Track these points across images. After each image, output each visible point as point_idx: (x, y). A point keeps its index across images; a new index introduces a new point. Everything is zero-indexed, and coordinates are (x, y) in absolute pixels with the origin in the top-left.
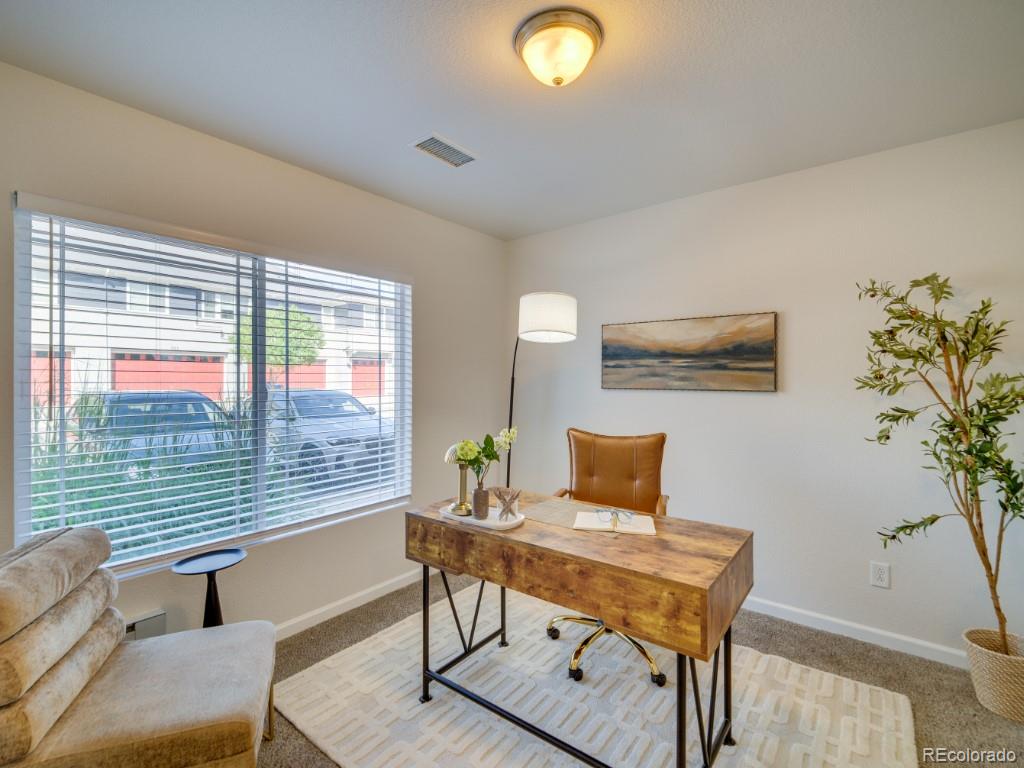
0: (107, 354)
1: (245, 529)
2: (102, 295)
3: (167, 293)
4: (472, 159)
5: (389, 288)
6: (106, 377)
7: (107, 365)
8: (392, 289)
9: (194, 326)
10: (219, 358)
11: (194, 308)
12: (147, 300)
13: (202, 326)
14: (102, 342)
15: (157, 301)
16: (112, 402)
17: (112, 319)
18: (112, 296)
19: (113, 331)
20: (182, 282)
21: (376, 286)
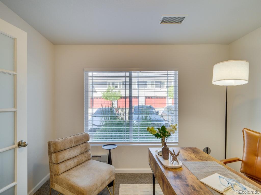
0: (144, 98)
1: (127, 141)
2: (143, 86)
3: (155, 84)
4: (185, 17)
5: (172, 73)
6: (144, 103)
7: (144, 100)
8: (173, 73)
9: (160, 90)
10: (165, 97)
11: (160, 86)
12: (151, 86)
13: (162, 90)
14: (143, 95)
15: (153, 86)
16: (135, 108)
17: (145, 91)
18: (145, 86)
19: (145, 93)
20: (157, 81)
21: (167, 74)
